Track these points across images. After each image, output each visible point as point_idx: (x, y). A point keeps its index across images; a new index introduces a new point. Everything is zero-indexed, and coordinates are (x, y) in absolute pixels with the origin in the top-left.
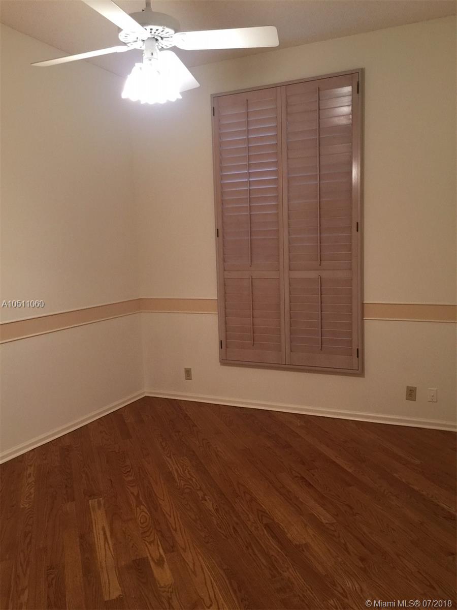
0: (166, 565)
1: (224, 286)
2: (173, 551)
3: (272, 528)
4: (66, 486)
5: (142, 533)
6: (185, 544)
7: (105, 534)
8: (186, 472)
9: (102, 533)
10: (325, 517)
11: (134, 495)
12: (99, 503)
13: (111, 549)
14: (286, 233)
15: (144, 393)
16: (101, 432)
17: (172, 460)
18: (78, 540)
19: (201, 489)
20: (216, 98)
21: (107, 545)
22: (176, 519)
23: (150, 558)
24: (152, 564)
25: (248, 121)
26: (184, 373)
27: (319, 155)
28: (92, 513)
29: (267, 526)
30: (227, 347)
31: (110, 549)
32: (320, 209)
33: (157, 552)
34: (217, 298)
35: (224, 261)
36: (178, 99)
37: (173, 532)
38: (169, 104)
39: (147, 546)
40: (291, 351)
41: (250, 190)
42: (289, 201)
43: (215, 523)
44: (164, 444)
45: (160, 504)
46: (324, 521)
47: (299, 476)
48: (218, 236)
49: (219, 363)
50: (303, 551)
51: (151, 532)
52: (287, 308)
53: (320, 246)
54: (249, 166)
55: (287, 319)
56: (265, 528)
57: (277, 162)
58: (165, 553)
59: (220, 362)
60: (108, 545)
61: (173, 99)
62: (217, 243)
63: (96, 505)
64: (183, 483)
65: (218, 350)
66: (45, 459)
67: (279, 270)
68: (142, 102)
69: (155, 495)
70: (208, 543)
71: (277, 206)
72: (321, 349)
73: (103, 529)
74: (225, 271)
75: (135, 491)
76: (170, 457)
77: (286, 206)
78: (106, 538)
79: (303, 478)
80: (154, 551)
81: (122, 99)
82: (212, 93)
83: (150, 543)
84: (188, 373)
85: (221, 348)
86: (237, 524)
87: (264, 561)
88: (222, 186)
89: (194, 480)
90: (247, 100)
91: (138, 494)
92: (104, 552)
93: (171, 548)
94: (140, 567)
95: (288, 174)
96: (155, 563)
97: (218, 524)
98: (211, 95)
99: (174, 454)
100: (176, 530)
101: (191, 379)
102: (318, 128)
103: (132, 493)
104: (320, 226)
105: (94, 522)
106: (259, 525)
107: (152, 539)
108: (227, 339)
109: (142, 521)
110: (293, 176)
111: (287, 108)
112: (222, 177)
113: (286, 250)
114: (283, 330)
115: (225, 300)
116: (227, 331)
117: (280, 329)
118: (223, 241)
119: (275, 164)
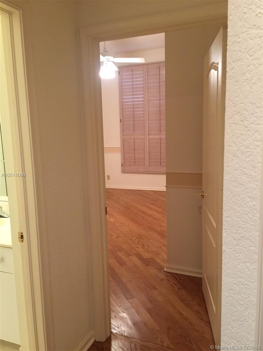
1: (123, 142)
14: (147, 121)
20: (120, 68)
25: (132, 74)
27: (160, 91)
29: (141, 212)
30: (124, 166)
32: (160, 112)
34: (120, 147)
35: (123, 132)
40: (149, 166)
41: (133, 104)
42: (148, 108)
48: (121, 122)
50: (152, 215)
52: (148, 150)
53: (160, 126)
54: (133, 95)
59: (122, 172)
62: (120, 125)
67: (144, 135)
71: (144, 110)
72: (160, 165)
74: (123, 136)
77: (147, 110)
79: (152, 203)
82: (118, 65)
84: (108, 177)
85: (122, 166)
87: (140, 217)
88: (122, 102)
90: (132, 70)
95: (148, 98)
98: (118, 67)
101: (110, 179)
104: (160, 118)
106: (138, 212)
108: (124, 163)
110: (150, 99)
111: (147, 73)
112: (122, 99)
113: (147, 127)
114: (146, 158)
115: (124, 148)
116: (124, 159)
117: (145, 158)
118: (123, 124)
119: (143, 94)
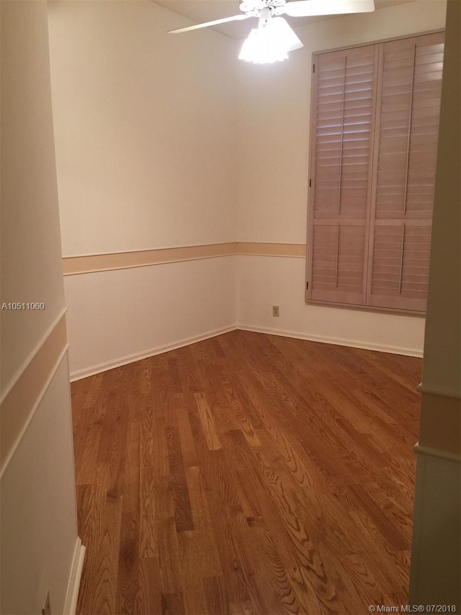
0: (255, 435)
1: (313, 232)
2: (261, 428)
3: (341, 422)
4: (175, 383)
5: (236, 416)
6: (270, 425)
7: (207, 414)
8: (272, 382)
9: (205, 413)
10: (389, 420)
11: (229, 393)
12: (202, 396)
13: (213, 422)
14: (375, 183)
15: (236, 327)
16: (200, 351)
17: (260, 374)
18: (187, 415)
19: (284, 394)
20: (317, 56)
21: (209, 420)
22: (263, 410)
23: (243, 430)
24: (244, 434)
25: (346, 77)
26: (272, 310)
27: (412, 109)
28: (197, 401)
29: (338, 421)
30: (312, 288)
31: (211, 422)
32: (409, 160)
33: (249, 428)
34: (306, 244)
35: (315, 210)
36: (285, 59)
37: (262, 418)
38: (278, 64)
39: (241, 424)
40: (372, 294)
41: (343, 142)
42: (379, 153)
43: (295, 415)
44: (253, 363)
45: (250, 400)
46: (388, 422)
47: (370, 392)
48: (310, 186)
49: (304, 303)
50: (367, 437)
51: (244, 416)
52: (371, 253)
53: (406, 195)
54: (344, 120)
55: (370, 263)
56: (336, 422)
57: (371, 116)
58: (254, 428)
59: (305, 301)
60: (211, 420)
61: (281, 60)
62: (310, 192)
63: (199, 396)
64: (269, 389)
65: (304, 291)
66: (157, 365)
67: (365, 218)
68: (255, 63)
69: (247, 394)
70: (289, 426)
71: (367, 158)
72: (400, 293)
73: (206, 411)
74: (315, 218)
75: (230, 390)
76: (258, 372)
77: (376, 157)
78: (208, 416)
79: (372, 394)
80: (246, 427)
81: (239, 60)
82: (314, 51)
83: (243, 422)
84: (276, 311)
85: (307, 288)
86: (313, 417)
87: (334, 441)
88: (317, 139)
89: (279, 388)
90: (346, 58)
91: (233, 393)
92: (208, 424)
93: (260, 426)
94: (236, 435)
95: (381, 127)
96: (247, 433)
97: (297, 416)
98: (313, 53)
99: (261, 371)
100: (263, 416)
101: (278, 316)
102: (412, 83)
103: (229, 392)
104: (408, 177)
105: (198, 406)
106: (331, 419)
107: (244, 420)
108: (313, 281)
109: (236, 409)
110: (384, 129)
111: (384, 64)
112: (318, 131)
113: (374, 199)
114: (365, 273)
115: (314, 246)
116: (313, 273)
117: (362, 273)
118: (315, 191)
119: (369, 117)
